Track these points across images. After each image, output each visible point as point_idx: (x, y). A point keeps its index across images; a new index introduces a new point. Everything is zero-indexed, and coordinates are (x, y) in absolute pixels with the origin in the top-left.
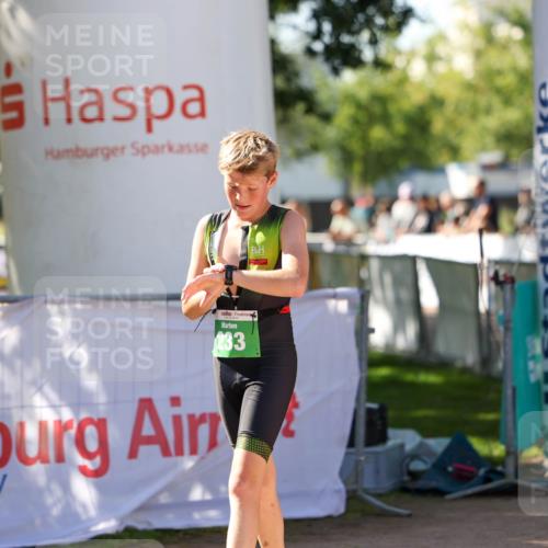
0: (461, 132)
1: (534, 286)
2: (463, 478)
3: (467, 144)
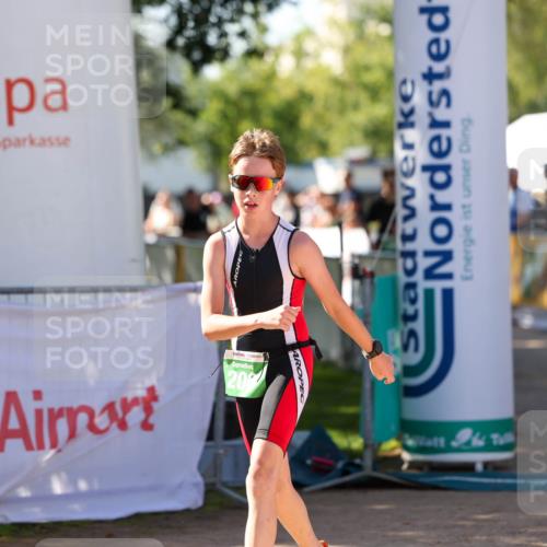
0: (329, 127)
1: (394, 280)
2: (321, 471)
3: (335, 139)
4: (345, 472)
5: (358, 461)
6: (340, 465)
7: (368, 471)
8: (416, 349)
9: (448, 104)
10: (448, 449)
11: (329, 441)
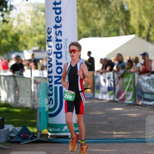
0: (27, 41)
2: (25, 138)
3: (29, 45)
4: (32, 139)
5: (36, 135)
6: (31, 136)
7: (39, 138)
8: (52, 104)
9: (61, 35)
10: (61, 132)
11: (28, 130)
